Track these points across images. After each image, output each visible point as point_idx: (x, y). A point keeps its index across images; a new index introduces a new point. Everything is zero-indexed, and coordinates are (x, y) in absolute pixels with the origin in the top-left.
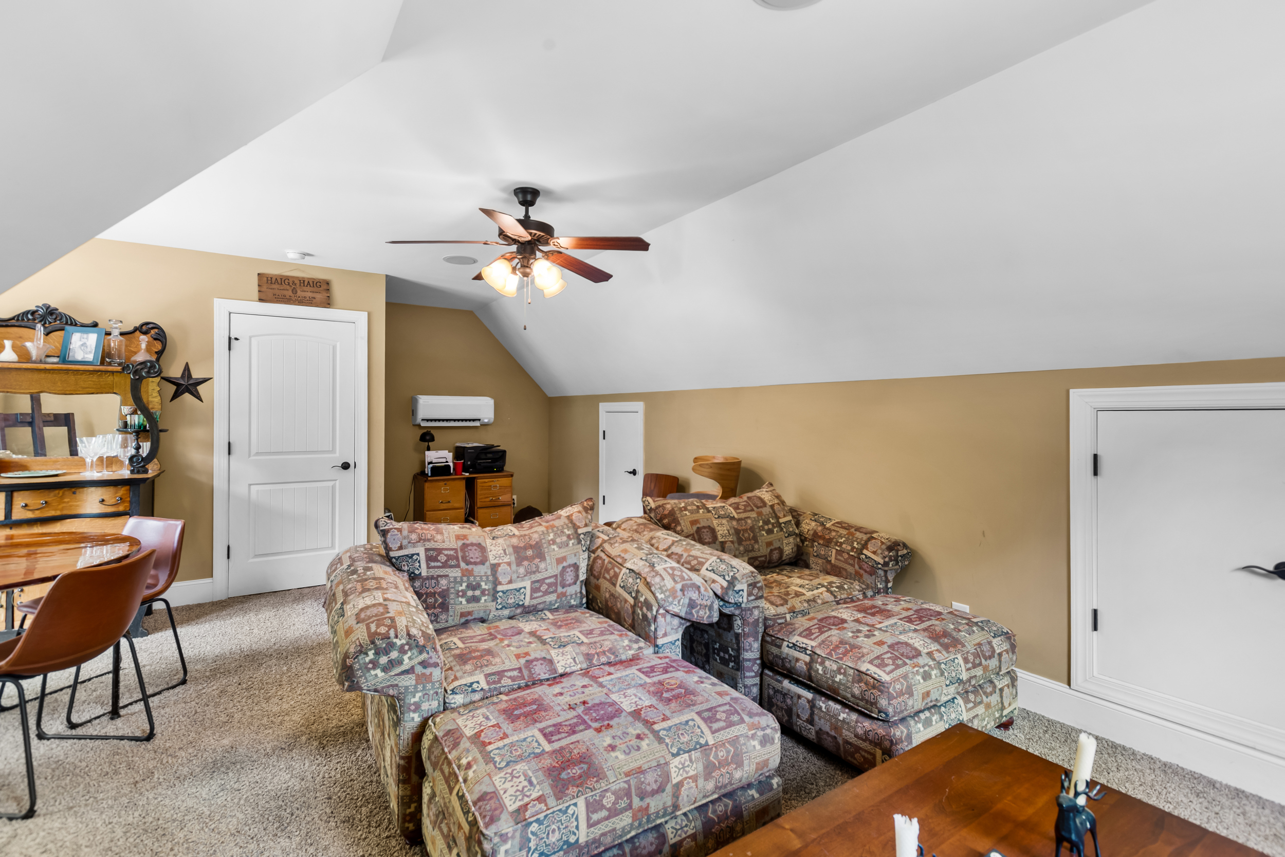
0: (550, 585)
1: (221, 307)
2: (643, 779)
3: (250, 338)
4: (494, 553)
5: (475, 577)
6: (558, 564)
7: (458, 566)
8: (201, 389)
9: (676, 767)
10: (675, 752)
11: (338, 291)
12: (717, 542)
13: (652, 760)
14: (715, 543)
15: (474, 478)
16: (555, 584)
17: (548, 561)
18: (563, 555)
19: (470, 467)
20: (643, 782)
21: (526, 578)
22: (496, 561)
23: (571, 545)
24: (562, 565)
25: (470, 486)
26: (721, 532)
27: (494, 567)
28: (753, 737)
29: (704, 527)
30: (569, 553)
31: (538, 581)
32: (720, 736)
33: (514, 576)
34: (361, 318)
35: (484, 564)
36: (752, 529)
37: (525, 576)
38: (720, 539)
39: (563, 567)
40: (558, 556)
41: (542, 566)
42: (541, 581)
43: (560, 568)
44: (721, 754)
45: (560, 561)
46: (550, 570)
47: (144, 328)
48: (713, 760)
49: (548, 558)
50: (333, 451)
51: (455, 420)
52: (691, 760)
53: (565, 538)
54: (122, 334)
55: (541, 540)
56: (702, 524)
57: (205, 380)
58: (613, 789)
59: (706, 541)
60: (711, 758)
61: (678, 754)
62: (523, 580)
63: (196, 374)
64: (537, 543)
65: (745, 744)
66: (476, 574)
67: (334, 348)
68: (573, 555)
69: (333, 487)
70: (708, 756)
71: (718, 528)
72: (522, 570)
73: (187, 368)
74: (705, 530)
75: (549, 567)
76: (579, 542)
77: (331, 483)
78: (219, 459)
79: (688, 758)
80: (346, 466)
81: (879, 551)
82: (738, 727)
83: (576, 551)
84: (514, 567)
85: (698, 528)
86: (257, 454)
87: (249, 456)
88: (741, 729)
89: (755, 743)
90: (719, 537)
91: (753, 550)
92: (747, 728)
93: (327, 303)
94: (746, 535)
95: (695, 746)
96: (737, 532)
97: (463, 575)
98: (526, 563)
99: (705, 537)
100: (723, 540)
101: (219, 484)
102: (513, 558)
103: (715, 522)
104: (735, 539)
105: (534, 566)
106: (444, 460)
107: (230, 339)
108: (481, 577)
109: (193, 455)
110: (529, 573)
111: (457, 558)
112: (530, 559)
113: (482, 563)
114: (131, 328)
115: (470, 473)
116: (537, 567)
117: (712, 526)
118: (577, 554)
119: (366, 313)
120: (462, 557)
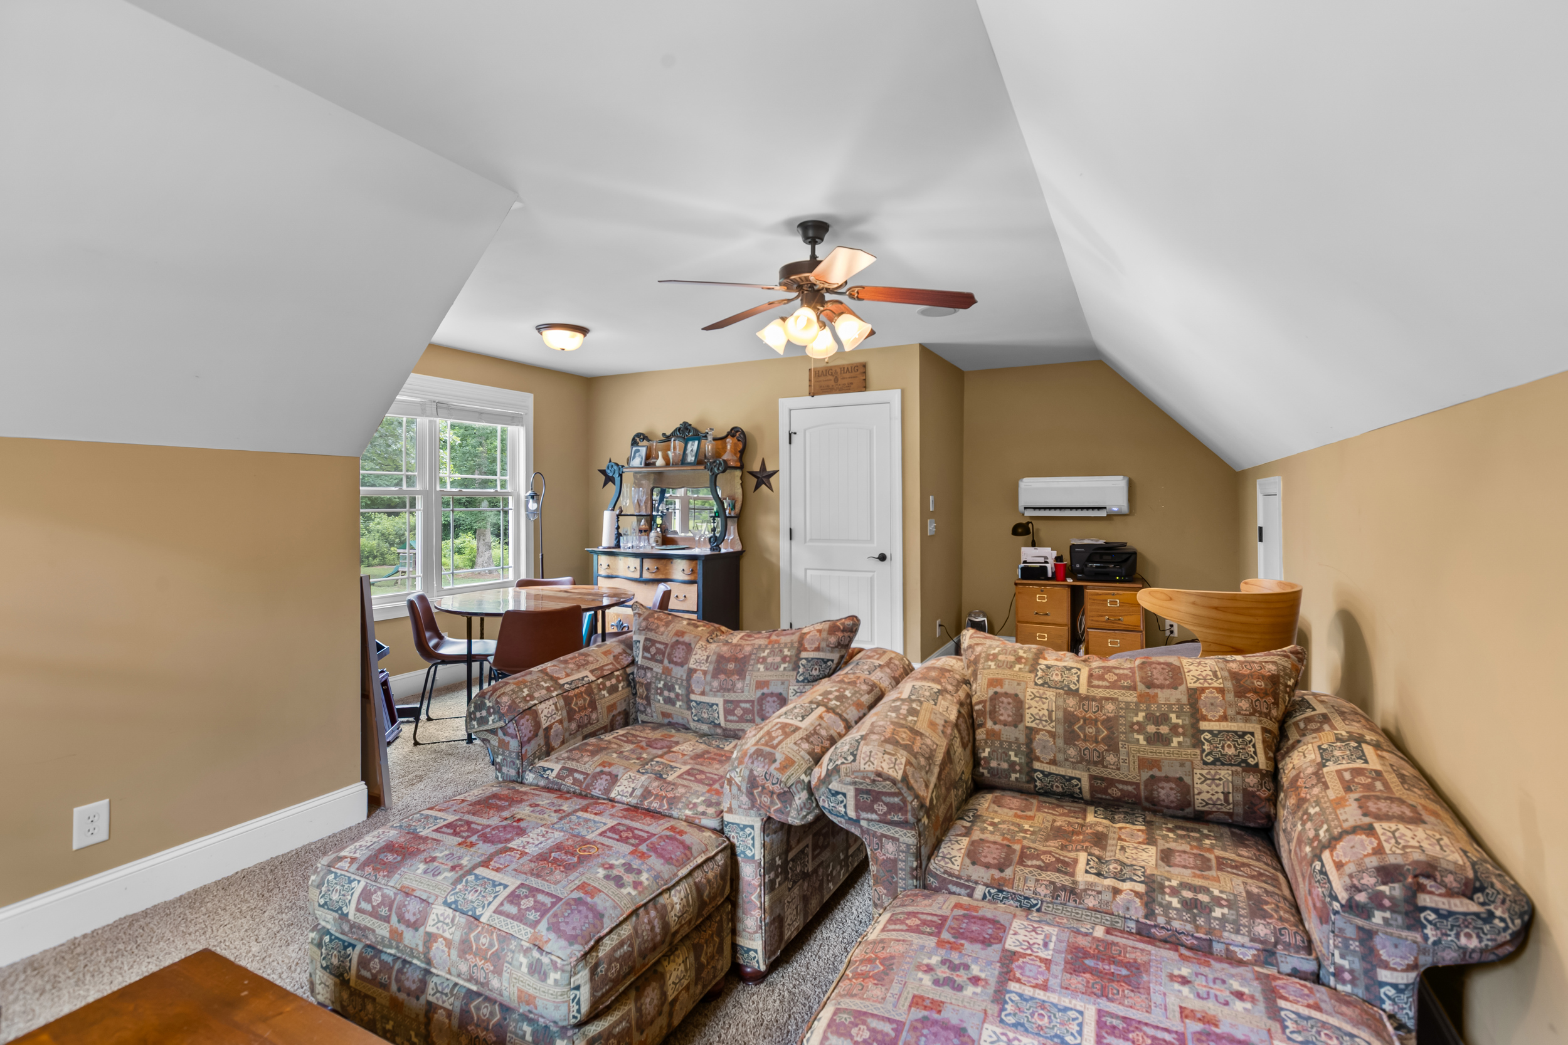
0: (745, 711)
1: (784, 404)
2: (407, 903)
3: (805, 431)
4: (697, 657)
5: (672, 677)
6: (757, 688)
7: (661, 662)
8: (772, 480)
9: (437, 915)
10: (449, 901)
11: (873, 373)
12: (1021, 726)
13: (425, 891)
14: (1016, 726)
15: (1082, 586)
16: (751, 711)
17: (747, 682)
18: (767, 679)
19: (1081, 571)
20: (405, 906)
21: (719, 694)
22: (694, 667)
23: (782, 669)
24: (762, 691)
25: (1077, 598)
26: (1034, 711)
27: (691, 672)
28: (526, 951)
29: (1006, 695)
30: (775, 678)
31: (731, 702)
32: (497, 921)
33: (707, 689)
34: (895, 395)
35: (682, 666)
36: (1110, 723)
37: (718, 691)
38: (1028, 722)
39: (763, 694)
40: (759, 679)
41: (739, 685)
42: (736, 703)
43: (759, 693)
44: (483, 940)
45: (760, 685)
46: (746, 693)
47: (734, 432)
48: (472, 939)
49: (748, 677)
50: (871, 540)
51: (1071, 508)
52: (453, 921)
53: (778, 659)
54: (715, 439)
55: (750, 655)
56: (1007, 688)
57: (775, 472)
58: (385, 891)
59: (1002, 718)
60: (472, 935)
61: (449, 905)
62: (715, 696)
63: (770, 468)
64: (745, 657)
65: (513, 952)
66: (673, 674)
67: (871, 432)
68: (780, 683)
69: (872, 579)
70: (471, 930)
71: (1028, 702)
72: (715, 684)
73: (763, 464)
74: (1005, 700)
75: (746, 689)
76: (796, 668)
77: (870, 575)
78: (784, 543)
79: (451, 916)
80: (882, 558)
81: (1350, 868)
82: (522, 926)
83: (785, 678)
84: (709, 677)
85: (996, 693)
86: (812, 540)
87: (805, 542)
88: (523, 932)
89: (524, 961)
90: (1028, 718)
91: (1101, 762)
92: (529, 935)
93: (864, 387)
94: (1091, 730)
95: (468, 911)
96: (1069, 719)
97: (663, 673)
98: (722, 677)
99: (1002, 711)
100: (1033, 725)
101: (783, 564)
102: (711, 668)
103: (1031, 690)
104: (1060, 730)
105: (731, 683)
106: (1042, 560)
107: (790, 435)
108: (677, 679)
109: (768, 539)
110: (723, 689)
111: (663, 654)
112: (729, 674)
113: (682, 665)
114: (725, 434)
115: (1075, 579)
116: (734, 685)
117: (1021, 696)
118: (786, 683)
119: (899, 391)
120: (669, 655)
